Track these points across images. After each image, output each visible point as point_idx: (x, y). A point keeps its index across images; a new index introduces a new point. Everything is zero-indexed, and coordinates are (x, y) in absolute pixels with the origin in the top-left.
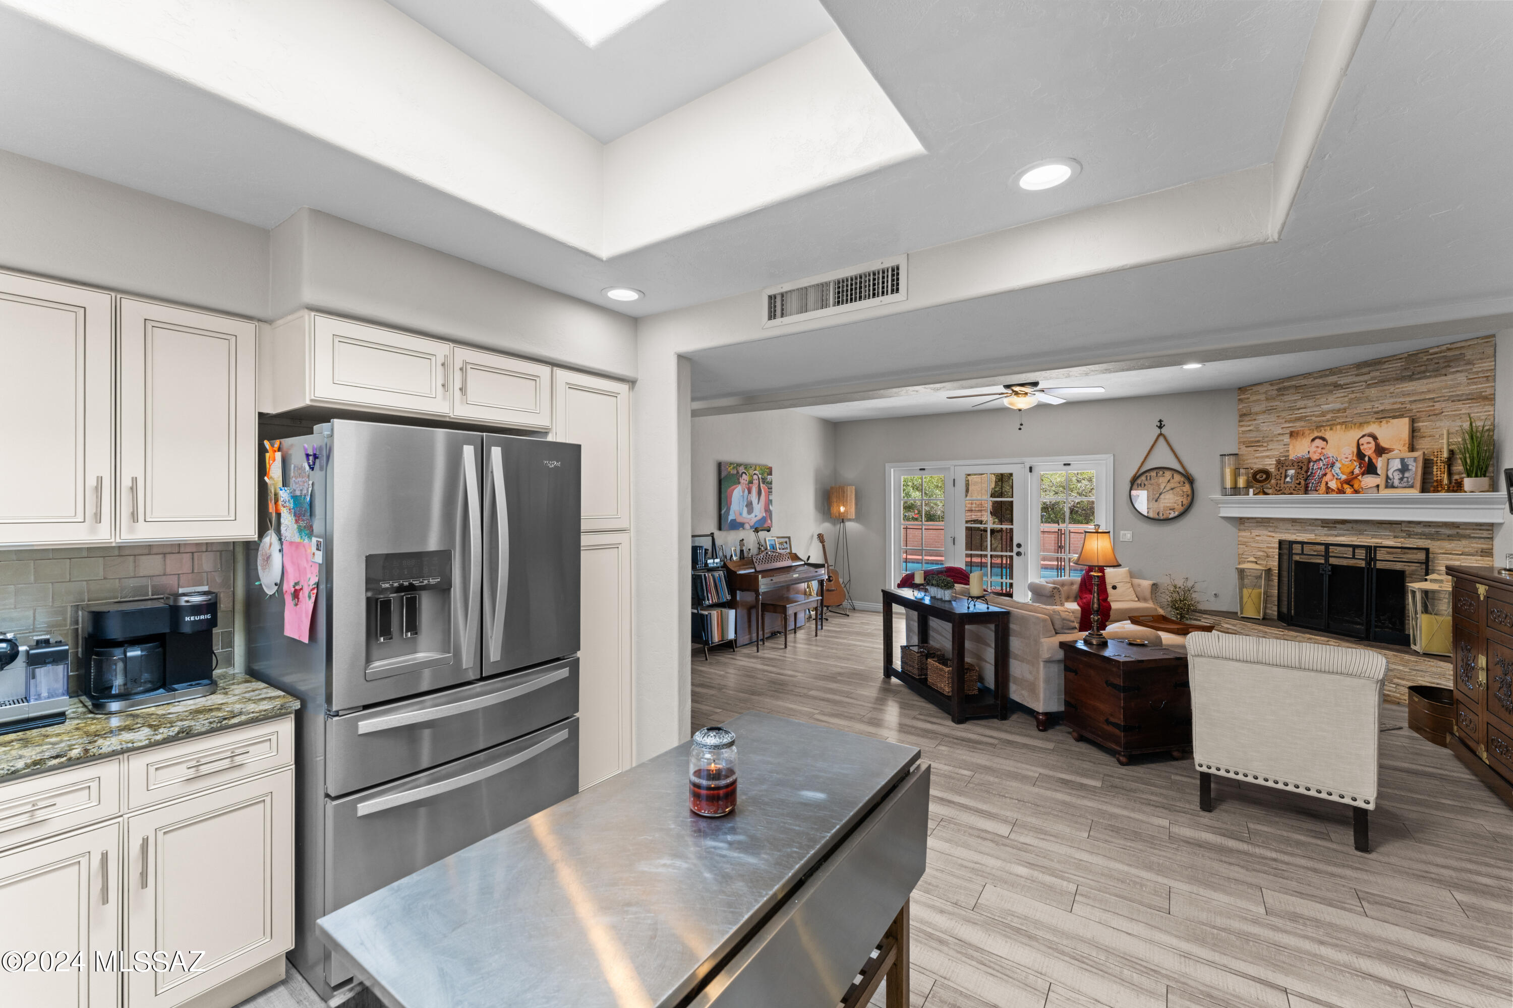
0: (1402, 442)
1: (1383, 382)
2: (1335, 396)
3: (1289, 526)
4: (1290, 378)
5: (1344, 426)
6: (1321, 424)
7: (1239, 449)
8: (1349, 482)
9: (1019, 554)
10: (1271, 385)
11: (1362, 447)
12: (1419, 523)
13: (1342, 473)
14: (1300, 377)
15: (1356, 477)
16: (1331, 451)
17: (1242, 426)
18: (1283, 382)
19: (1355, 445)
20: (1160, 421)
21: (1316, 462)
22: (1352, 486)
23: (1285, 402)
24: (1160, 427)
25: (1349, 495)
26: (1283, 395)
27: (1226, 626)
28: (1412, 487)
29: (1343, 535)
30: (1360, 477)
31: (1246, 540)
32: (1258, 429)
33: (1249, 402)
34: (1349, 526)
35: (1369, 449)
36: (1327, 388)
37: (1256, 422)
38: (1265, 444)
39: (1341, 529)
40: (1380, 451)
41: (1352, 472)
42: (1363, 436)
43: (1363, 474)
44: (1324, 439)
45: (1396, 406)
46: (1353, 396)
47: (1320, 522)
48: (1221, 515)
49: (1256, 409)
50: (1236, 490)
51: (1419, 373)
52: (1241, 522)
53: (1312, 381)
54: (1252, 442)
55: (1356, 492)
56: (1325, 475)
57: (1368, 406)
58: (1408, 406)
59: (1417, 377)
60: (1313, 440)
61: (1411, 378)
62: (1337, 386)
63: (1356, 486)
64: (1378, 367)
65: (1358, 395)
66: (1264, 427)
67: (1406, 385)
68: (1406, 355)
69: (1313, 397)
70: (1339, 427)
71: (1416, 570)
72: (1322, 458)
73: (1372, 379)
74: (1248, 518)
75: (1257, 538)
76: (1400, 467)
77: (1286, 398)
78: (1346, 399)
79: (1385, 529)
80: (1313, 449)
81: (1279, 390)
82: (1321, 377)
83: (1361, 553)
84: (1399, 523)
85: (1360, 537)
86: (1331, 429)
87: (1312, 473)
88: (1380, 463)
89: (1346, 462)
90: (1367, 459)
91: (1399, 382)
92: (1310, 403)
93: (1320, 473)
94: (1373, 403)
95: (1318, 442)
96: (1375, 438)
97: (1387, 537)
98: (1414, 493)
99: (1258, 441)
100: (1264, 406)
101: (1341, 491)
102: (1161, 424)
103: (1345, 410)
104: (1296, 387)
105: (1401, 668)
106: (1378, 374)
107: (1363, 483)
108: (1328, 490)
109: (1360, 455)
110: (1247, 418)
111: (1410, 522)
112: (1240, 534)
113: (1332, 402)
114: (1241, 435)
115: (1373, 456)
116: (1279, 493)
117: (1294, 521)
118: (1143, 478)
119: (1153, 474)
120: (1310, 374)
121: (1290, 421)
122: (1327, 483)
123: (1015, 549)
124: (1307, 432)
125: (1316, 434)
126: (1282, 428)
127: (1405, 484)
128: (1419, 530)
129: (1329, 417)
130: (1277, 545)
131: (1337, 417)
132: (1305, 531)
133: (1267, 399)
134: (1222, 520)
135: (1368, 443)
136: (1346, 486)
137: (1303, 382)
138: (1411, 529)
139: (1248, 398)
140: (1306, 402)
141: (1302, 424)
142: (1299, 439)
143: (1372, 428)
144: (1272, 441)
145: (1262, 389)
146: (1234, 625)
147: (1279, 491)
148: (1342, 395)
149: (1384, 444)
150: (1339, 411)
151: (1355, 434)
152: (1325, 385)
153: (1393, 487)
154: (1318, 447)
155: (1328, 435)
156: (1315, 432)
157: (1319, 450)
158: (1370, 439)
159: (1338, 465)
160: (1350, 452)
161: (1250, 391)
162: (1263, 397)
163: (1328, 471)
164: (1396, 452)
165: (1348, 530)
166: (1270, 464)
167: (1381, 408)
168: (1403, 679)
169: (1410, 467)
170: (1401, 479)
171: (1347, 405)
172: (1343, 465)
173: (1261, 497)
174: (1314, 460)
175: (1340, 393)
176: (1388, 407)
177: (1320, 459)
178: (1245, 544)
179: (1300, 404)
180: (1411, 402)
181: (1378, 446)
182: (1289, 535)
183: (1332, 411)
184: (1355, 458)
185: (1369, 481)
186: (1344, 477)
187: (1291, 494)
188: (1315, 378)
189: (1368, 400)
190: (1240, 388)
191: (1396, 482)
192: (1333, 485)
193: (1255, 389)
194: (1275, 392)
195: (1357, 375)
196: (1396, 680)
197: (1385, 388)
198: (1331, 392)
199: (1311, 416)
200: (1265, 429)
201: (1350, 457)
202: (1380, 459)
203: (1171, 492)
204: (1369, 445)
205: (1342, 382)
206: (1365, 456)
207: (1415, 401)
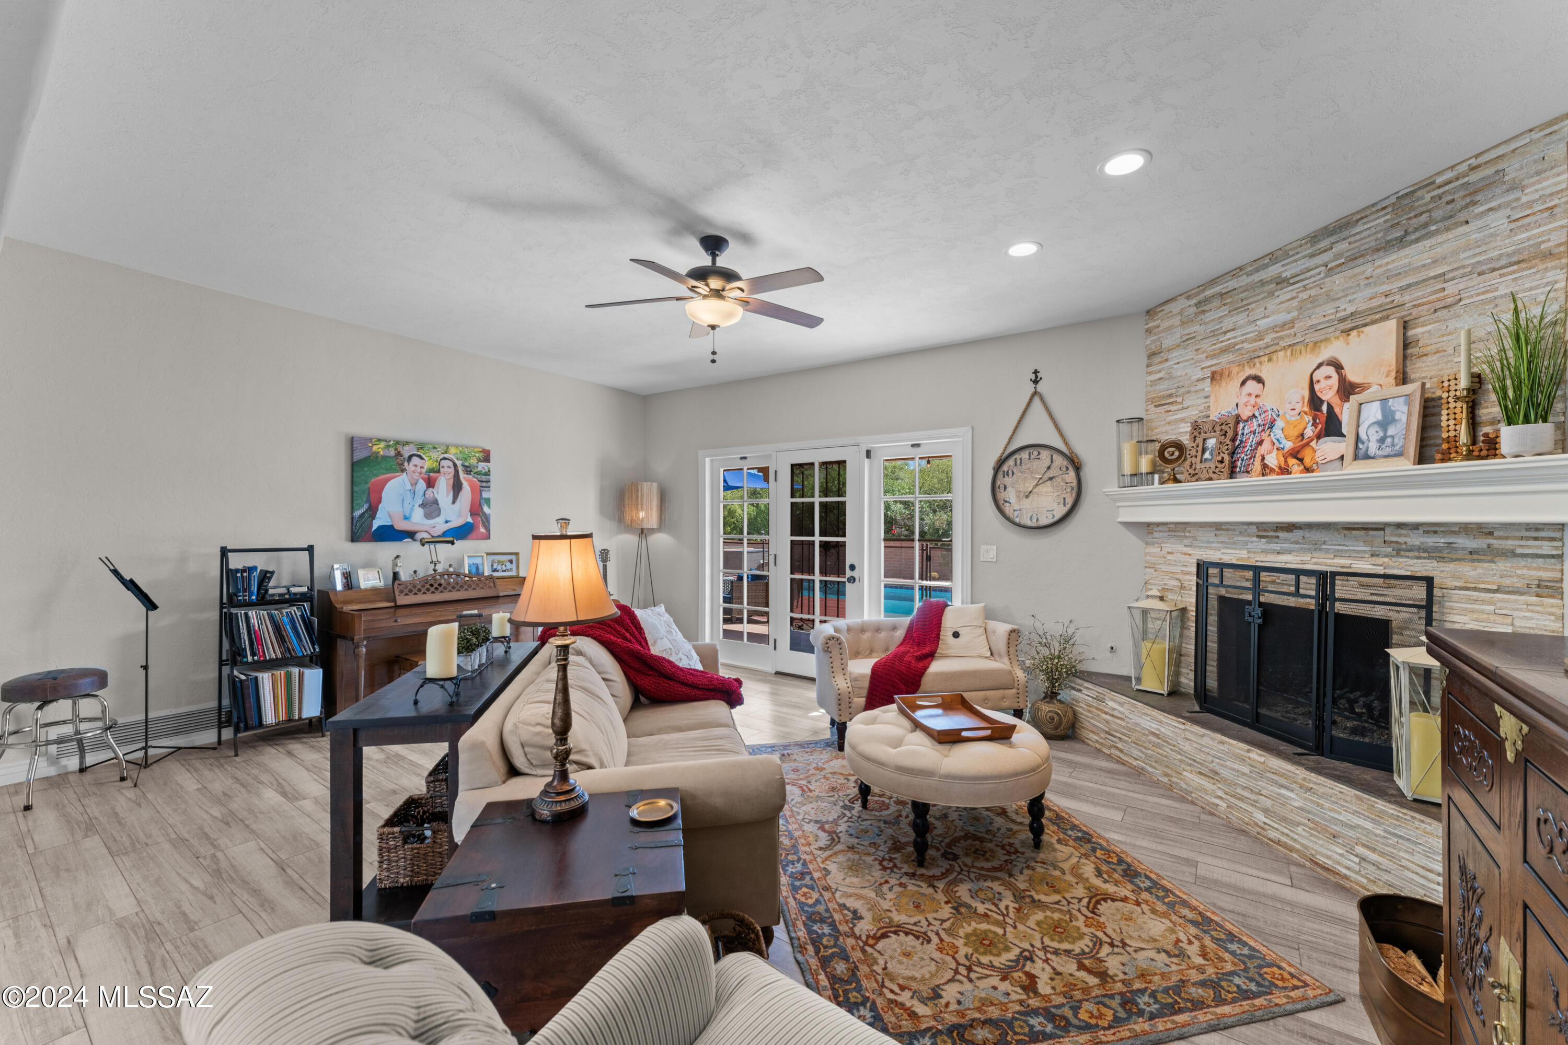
0: (1384, 370)
1: (1354, 258)
2: (1278, 300)
3: (1210, 535)
4: (1213, 282)
5: (1289, 352)
6: (1256, 354)
7: (1147, 410)
8: (1296, 454)
9: (852, 580)
10: (1188, 298)
11: (1317, 387)
12: (1416, 526)
13: (1286, 438)
14: (1228, 277)
15: (1307, 444)
16: (1269, 401)
17: (1150, 373)
18: (1204, 291)
19: (1306, 384)
20: (1036, 372)
21: (1247, 421)
22: (1301, 460)
23: (1206, 323)
24: (1036, 382)
25: (1297, 476)
26: (1204, 312)
27: (1111, 704)
28: (1400, 454)
29: (1289, 552)
30: (1313, 444)
31: (1154, 560)
32: (1170, 377)
33: (1160, 332)
34: (1298, 534)
35: (1328, 391)
36: (1266, 288)
37: (1168, 364)
38: (1179, 400)
39: (1286, 540)
40: (1347, 389)
41: (1302, 435)
42: (1320, 366)
43: (1319, 437)
44: (1259, 379)
45: (1375, 303)
46: (1304, 295)
47: (1253, 529)
48: (1120, 520)
49: (1169, 341)
50: (1137, 478)
51: (1416, 229)
52: (1147, 529)
53: (1244, 280)
54: (1163, 397)
55: (1308, 470)
56: (1260, 443)
57: (1329, 309)
58: (1398, 298)
59: (1413, 237)
60: (1243, 383)
61: (1401, 242)
62: (1281, 282)
63: (1307, 461)
64: (1346, 233)
65: (1313, 292)
66: (1179, 372)
67: (1394, 257)
68: (1393, 199)
69: (1245, 308)
70: (1281, 354)
71: (1410, 621)
72: (1257, 414)
73: (1337, 257)
74: (1158, 524)
75: (1169, 557)
76: (1379, 417)
77: (1208, 317)
78: (1295, 303)
79: (1357, 539)
80: (1243, 399)
81: (1197, 305)
82: (1257, 270)
83: (1309, 586)
84: (1380, 527)
85: (1316, 554)
86: (1270, 360)
87: (1241, 441)
88: (1346, 413)
89: (1292, 417)
90: (1324, 408)
91: (1381, 254)
92: (1241, 319)
93: (1253, 440)
94: (1337, 304)
95: (1252, 386)
96: (1338, 367)
97: (1358, 555)
98: (1406, 466)
99: (1170, 396)
100: (1178, 335)
101: (1284, 470)
102: (1036, 377)
103: (1293, 321)
104: (1222, 295)
105: (1369, 825)
106: (1344, 246)
107: (1318, 454)
108: (1266, 470)
109: (1315, 401)
110: (1157, 359)
111: (1400, 526)
112: (1147, 550)
113: (1273, 313)
114: (1149, 389)
115: (1336, 402)
116: (1194, 479)
117: (1218, 527)
118: (1011, 462)
119: (1024, 455)
120: (1241, 269)
121: (1213, 356)
122: (1263, 458)
123: (848, 573)
124: (1235, 370)
125: (1249, 372)
126: (1202, 369)
127: (1387, 451)
128: (1415, 539)
129: (1268, 339)
130: (1194, 570)
131: (1281, 338)
132: (1233, 545)
133: (1183, 323)
134: (1122, 528)
135: (1328, 377)
136: (1292, 461)
137: (1232, 284)
138: (1402, 540)
139: (1158, 326)
140: (1234, 319)
141: (1230, 357)
142: (1224, 384)
143: (1335, 349)
144: (1189, 392)
145: (1175, 307)
146: (1121, 704)
147: (1195, 476)
148: (1289, 296)
149: (1353, 376)
150: (1283, 326)
151: (1306, 363)
152: (1263, 283)
153: (1367, 457)
154: (1250, 395)
155: (1264, 371)
156: (1247, 368)
157: (1252, 400)
158: (1331, 371)
159: (1280, 423)
160: (1299, 398)
161: (1160, 314)
162: (1176, 321)
163: (1265, 435)
164: (1374, 388)
165: (1296, 543)
166: (1183, 434)
167: (1351, 309)
168: (1374, 850)
169: (1398, 416)
170: (1382, 440)
171: (1295, 313)
172: (1287, 422)
173: (1171, 486)
174: (1244, 418)
175: (1285, 294)
176: (1362, 307)
177: (1254, 416)
178: (1153, 566)
179: (1227, 323)
180: (1402, 289)
181: (1342, 380)
182: (1212, 552)
183: (1273, 329)
184: (1306, 409)
185: (1329, 448)
186: (1288, 445)
187: (1211, 479)
188: (1249, 274)
189: (1330, 298)
190: (1148, 312)
191: (1373, 448)
192: (1273, 460)
193: (1166, 308)
194: (1194, 309)
195: (1312, 256)
196: (1360, 850)
197: (1357, 270)
198: (1271, 294)
199: (1243, 342)
200: (1179, 374)
201: (1299, 407)
202: (1346, 405)
203: (1049, 483)
204: (1329, 382)
205: (1287, 274)
206: (1322, 402)
207: (1409, 286)
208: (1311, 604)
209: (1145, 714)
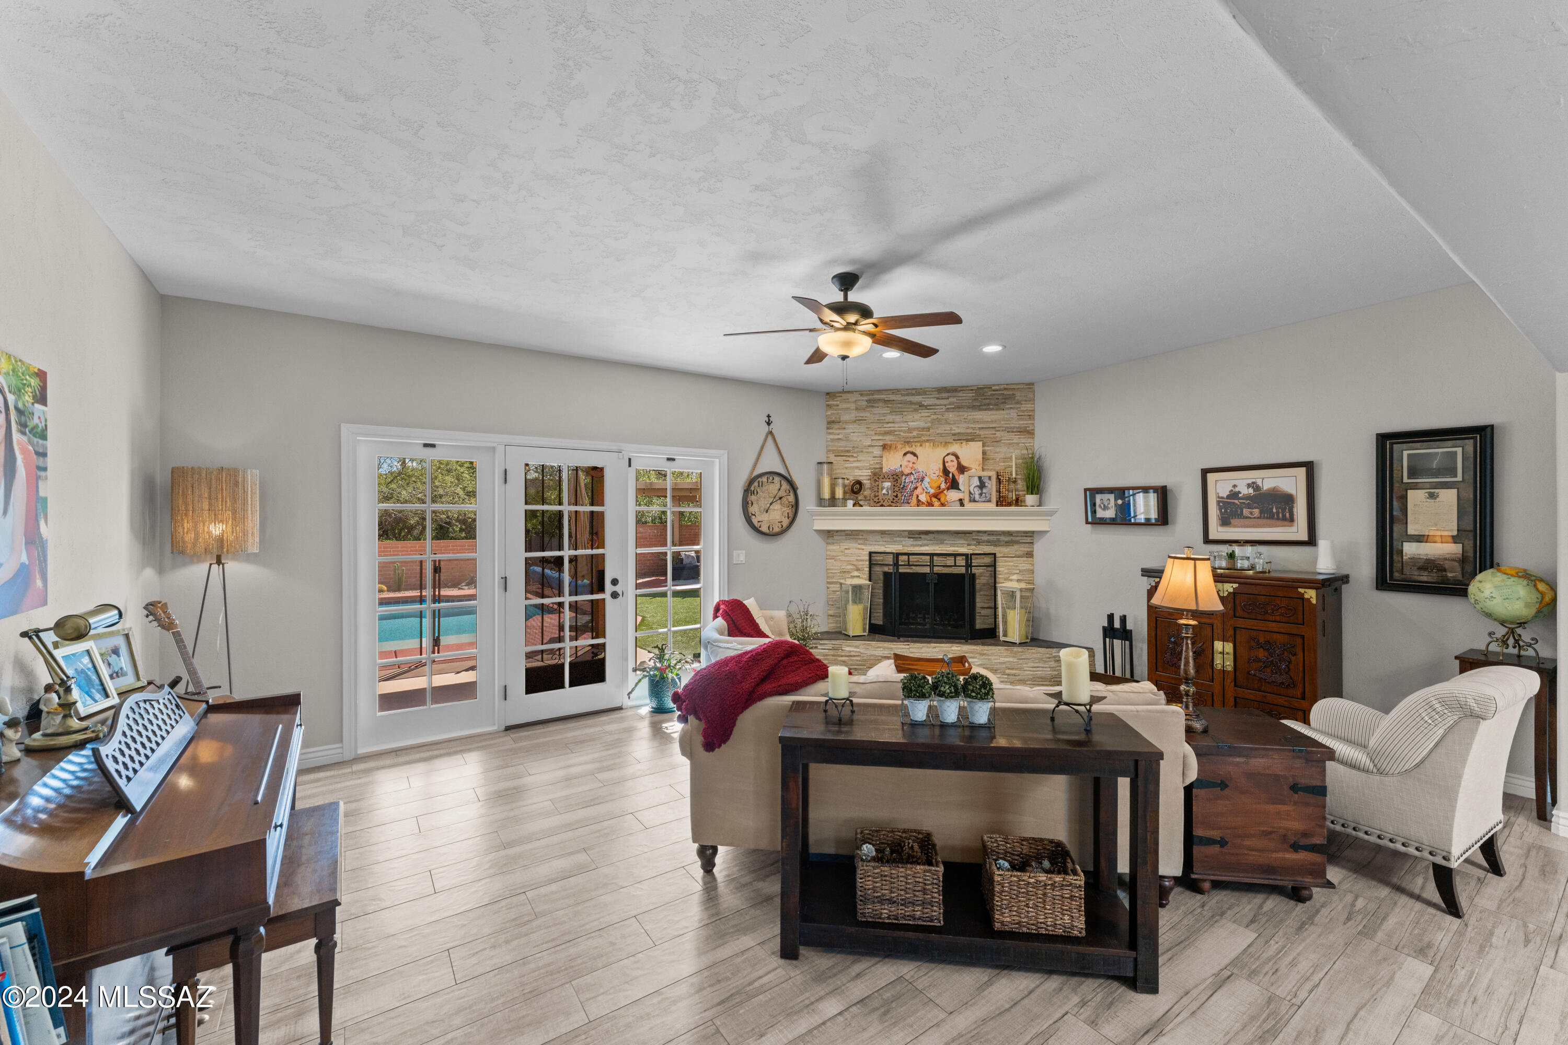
0: (978, 463)
1: (958, 408)
2: (920, 415)
3: (878, 537)
4: (879, 391)
5: (932, 444)
6: (908, 440)
7: (828, 457)
8: (936, 496)
9: (615, 595)
10: (862, 395)
11: (947, 465)
12: (985, 532)
13: (931, 487)
14: (889, 392)
15: (942, 492)
16: (921, 467)
17: (830, 433)
18: (873, 394)
19: (941, 462)
20: (769, 416)
21: (907, 475)
22: (939, 499)
23: (874, 414)
24: (769, 423)
25: (937, 508)
26: (873, 407)
28: (990, 501)
29: (927, 545)
30: (945, 492)
31: (834, 554)
32: (847, 439)
33: (838, 409)
34: (932, 536)
35: (952, 467)
36: (913, 406)
37: (845, 431)
38: (855, 455)
39: (925, 539)
40: (962, 469)
41: (939, 487)
42: (948, 454)
43: (948, 489)
44: (915, 455)
45: (969, 431)
46: (935, 417)
47: (906, 533)
48: (815, 528)
49: (845, 417)
50: (833, 501)
51: (985, 405)
52: (829, 535)
53: (898, 398)
54: (842, 451)
55: (943, 505)
56: (916, 488)
57: (948, 427)
58: (978, 432)
59: (984, 407)
60: (905, 454)
61: (979, 408)
62: (921, 406)
63: (942, 500)
64: (954, 394)
65: (939, 417)
66: (854, 437)
67: (976, 413)
68: (975, 388)
69: (901, 413)
70: (927, 444)
71: (983, 573)
72: (913, 472)
73: (950, 404)
74: (837, 531)
75: (847, 551)
76: (978, 484)
77: (876, 410)
78: (929, 419)
79: (961, 538)
80: (905, 463)
81: (869, 401)
82: (908, 395)
83: (961, 561)
84: (970, 533)
85: (941, 546)
86: (921, 445)
87: (904, 486)
88: (961, 479)
89: (934, 477)
90: (951, 475)
91: (971, 410)
92: (898, 418)
93: (911, 486)
94: (951, 426)
95: (909, 456)
96: (957, 457)
97: (962, 545)
98: (992, 506)
99: (848, 451)
100: (853, 415)
101: (930, 504)
102: (769, 420)
103: (928, 429)
104: (885, 401)
105: (1011, 659)
106: (954, 400)
107: (948, 497)
108: (919, 503)
109: (946, 472)
110: (836, 426)
111: (979, 532)
112: (828, 548)
113: (917, 420)
114: (829, 443)
115: (956, 473)
116: (878, 504)
117: (883, 533)
118: (756, 484)
119: (764, 479)
120: (898, 390)
121: (880, 434)
122: (918, 497)
123: (609, 587)
124: (899, 446)
125: (908, 449)
126: (872, 440)
127: (984, 499)
128: (985, 538)
129: (915, 433)
130: (867, 558)
131: (922, 435)
132: (894, 542)
133: (857, 409)
134: (814, 532)
135: (952, 461)
136: (934, 500)
137: (892, 397)
138: (979, 538)
139: (838, 406)
140: (894, 417)
141: (891, 438)
142: (892, 452)
143: (955, 448)
144: (862, 452)
145: (853, 398)
148: (927, 414)
149: (964, 463)
150: (923, 429)
151: (941, 452)
152: (911, 403)
153: (975, 501)
154: (909, 461)
155: (918, 451)
156: (907, 447)
157: (911, 465)
158: (953, 458)
159: (927, 480)
160: (937, 468)
161: (839, 398)
162: (853, 406)
163: (918, 485)
164: (973, 470)
165: (931, 540)
166: (864, 475)
167: (957, 431)
168: (1012, 669)
169: (986, 484)
170: (981, 494)
171: (930, 425)
172: (931, 479)
173: (857, 508)
174: (906, 473)
175: (924, 413)
176: (963, 431)
177: (912, 473)
178: (833, 558)
179: (889, 418)
180: (980, 428)
181: (959, 463)
182: (879, 547)
183: (917, 429)
184: (941, 474)
185: (953, 495)
186: (932, 491)
187: (890, 506)
188: (903, 395)
189: (947, 422)
190: (828, 394)
191: (977, 497)
192: (923, 498)
193: (845, 396)
194: (865, 403)
195: (938, 398)
196: (1008, 671)
197: (961, 413)
198: (916, 410)
199: (899, 431)
200: (855, 439)
201: (937, 473)
202: (961, 476)
203: (779, 501)
204: (953, 463)
205: (926, 404)
206: (949, 472)
207: (983, 428)
208: (963, 570)
209: (878, 647)
